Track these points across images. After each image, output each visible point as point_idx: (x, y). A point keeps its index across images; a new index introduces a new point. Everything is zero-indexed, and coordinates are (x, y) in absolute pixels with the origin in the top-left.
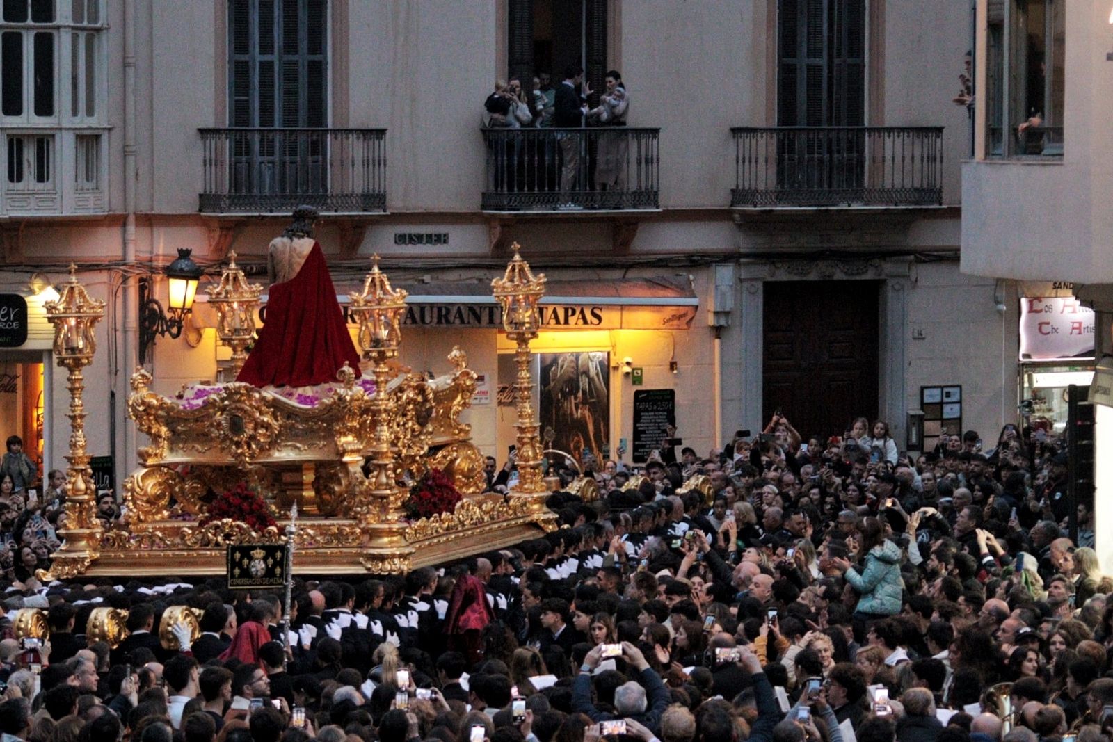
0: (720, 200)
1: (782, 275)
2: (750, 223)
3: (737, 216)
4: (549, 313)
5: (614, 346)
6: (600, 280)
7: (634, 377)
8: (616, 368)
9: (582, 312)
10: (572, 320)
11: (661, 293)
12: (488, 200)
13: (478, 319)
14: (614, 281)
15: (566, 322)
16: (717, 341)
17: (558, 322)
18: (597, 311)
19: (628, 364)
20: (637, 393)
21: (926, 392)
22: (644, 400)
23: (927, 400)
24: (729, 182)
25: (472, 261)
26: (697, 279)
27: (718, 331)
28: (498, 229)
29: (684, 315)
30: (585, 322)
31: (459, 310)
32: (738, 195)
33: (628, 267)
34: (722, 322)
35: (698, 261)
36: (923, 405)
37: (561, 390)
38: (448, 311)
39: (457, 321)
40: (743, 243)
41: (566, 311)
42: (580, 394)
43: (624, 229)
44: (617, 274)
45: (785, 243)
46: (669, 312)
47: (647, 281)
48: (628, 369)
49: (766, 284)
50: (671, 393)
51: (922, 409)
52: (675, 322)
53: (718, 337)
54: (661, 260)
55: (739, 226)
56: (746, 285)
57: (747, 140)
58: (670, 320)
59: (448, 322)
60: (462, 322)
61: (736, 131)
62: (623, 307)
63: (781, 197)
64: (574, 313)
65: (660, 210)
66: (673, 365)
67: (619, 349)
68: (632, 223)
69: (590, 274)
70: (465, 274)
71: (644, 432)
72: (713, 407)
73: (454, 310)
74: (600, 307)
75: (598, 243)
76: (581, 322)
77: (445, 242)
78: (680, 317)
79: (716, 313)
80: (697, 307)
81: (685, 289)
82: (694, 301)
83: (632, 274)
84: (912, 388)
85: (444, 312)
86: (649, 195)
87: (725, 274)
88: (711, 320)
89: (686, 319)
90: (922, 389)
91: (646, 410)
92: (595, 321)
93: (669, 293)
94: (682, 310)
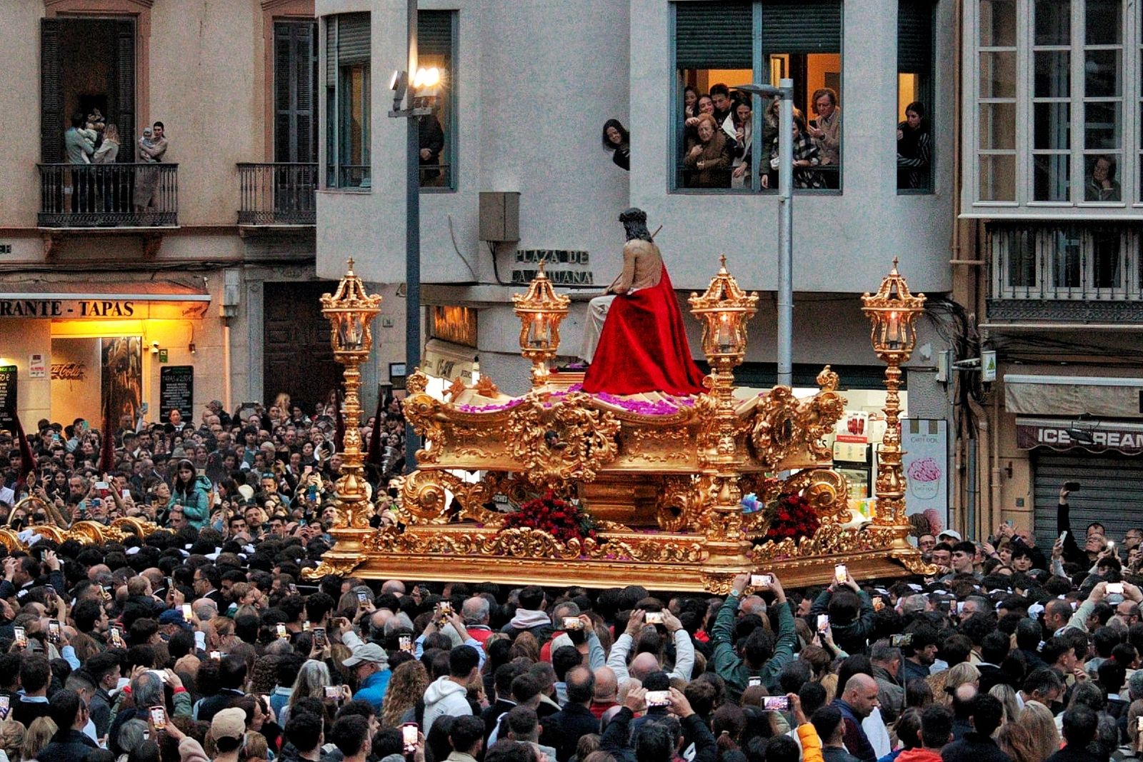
0: (228, 219)
1: (279, 277)
2: (253, 237)
3: (241, 232)
4: (90, 307)
5: (145, 333)
6: (133, 281)
7: (161, 356)
8: (146, 349)
9: (117, 306)
10: (109, 312)
11: (182, 291)
12: (42, 219)
13: (34, 311)
14: (143, 282)
15: (104, 313)
16: (227, 329)
17: (98, 313)
18: (129, 305)
19: (156, 346)
20: (163, 369)
21: (394, 368)
22: (170, 374)
23: (394, 374)
24: (235, 204)
25: (31, 266)
26: (211, 281)
27: (227, 321)
28: (50, 242)
29: (200, 308)
30: (120, 313)
31: (18, 304)
32: (244, 215)
33: (155, 271)
34: (231, 314)
35: (211, 267)
36: (391, 378)
37: (117, 367)
38: (10, 305)
39: (17, 313)
40: (248, 252)
41: (104, 305)
42: (130, 370)
43: (150, 241)
44: (148, 276)
45: (280, 253)
46: (187, 306)
47: (169, 281)
48: (156, 350)
49: (266, 284)
50: (190, 369)
51: (390, 381)
52: (192, 314)
53: (227, 325)
54: (181, 266)
55: (244, 239)
56: (250, 285)
57: (250, 174)
58: (187, 312)
59: (9, 313)
60: (21, 313)
61: (240, 166)
62: (150, 302)
63: (277, 217)
64: (110, 307)
65: (179, 227)
66: (191, 347)
67: (148, 335)
68: (157, 237)
69: (124, 276)
70: (24, 277)
71: (169, 399)
72: (223, 379)
73: (14, 304)
74: (132, 302)
75: (132, 252)
76: (116, 313)
77: (8, 252)
78: (195, 310)
79: (225, 307)
80: (209, 302)
81: (201, 289)
82: (207, 298)
83: (158, 276)
84: (383, 365)
85: (6, 306)
86: (172, 216)
87: (232, 277)
88: (222, 313)
89: (200, 311)
90: (391, 365)
91: (170, 382)
92: (128, 313)
93: (188, 291)
94: (198, 304)
